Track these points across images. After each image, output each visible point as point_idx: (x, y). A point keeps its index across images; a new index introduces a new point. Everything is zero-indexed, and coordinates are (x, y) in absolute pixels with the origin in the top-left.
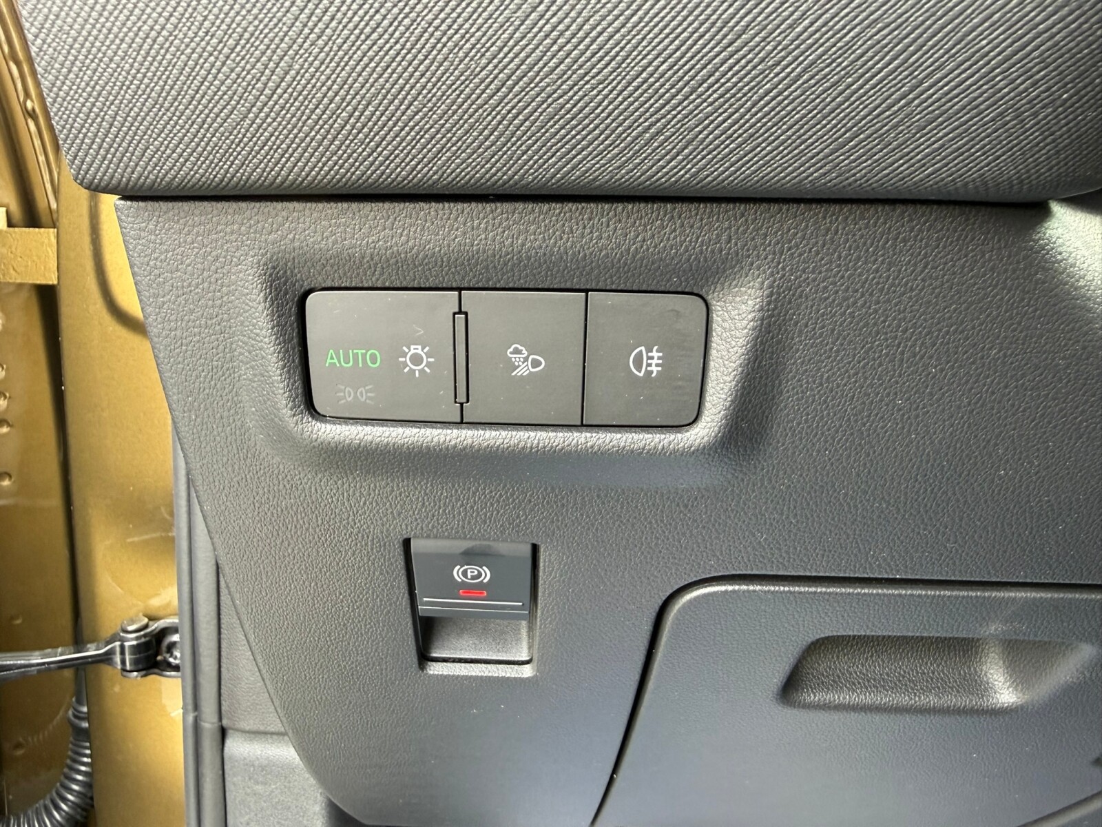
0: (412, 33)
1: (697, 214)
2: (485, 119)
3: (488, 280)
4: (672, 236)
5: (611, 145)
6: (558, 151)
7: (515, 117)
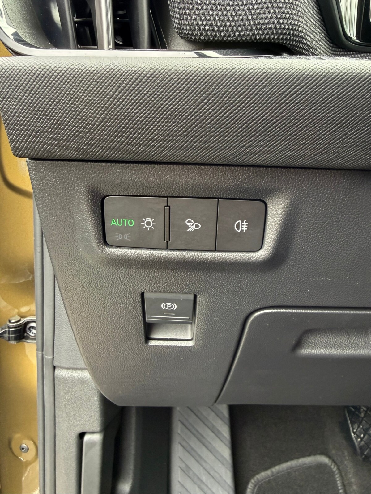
0: (155, 108)
1: (263, 172)
2: (182, 139)
3: (179, 194)
4: (253, 180)
5: (230, 150)
6: (210, 151)
7: (194, 139)
